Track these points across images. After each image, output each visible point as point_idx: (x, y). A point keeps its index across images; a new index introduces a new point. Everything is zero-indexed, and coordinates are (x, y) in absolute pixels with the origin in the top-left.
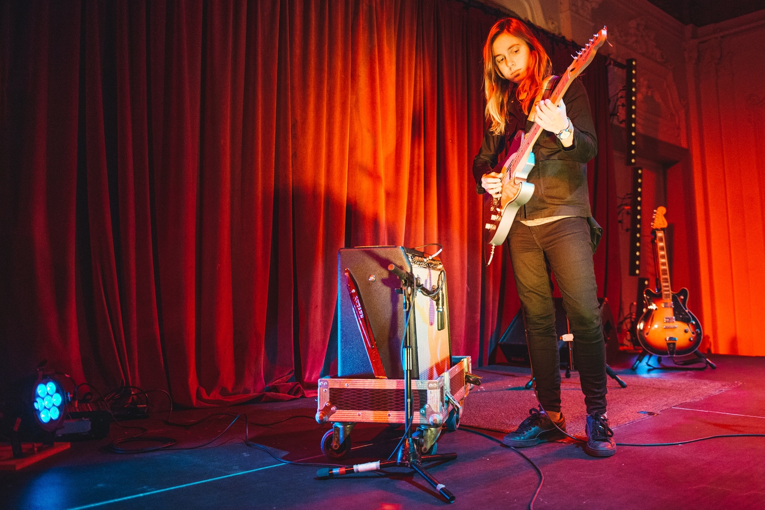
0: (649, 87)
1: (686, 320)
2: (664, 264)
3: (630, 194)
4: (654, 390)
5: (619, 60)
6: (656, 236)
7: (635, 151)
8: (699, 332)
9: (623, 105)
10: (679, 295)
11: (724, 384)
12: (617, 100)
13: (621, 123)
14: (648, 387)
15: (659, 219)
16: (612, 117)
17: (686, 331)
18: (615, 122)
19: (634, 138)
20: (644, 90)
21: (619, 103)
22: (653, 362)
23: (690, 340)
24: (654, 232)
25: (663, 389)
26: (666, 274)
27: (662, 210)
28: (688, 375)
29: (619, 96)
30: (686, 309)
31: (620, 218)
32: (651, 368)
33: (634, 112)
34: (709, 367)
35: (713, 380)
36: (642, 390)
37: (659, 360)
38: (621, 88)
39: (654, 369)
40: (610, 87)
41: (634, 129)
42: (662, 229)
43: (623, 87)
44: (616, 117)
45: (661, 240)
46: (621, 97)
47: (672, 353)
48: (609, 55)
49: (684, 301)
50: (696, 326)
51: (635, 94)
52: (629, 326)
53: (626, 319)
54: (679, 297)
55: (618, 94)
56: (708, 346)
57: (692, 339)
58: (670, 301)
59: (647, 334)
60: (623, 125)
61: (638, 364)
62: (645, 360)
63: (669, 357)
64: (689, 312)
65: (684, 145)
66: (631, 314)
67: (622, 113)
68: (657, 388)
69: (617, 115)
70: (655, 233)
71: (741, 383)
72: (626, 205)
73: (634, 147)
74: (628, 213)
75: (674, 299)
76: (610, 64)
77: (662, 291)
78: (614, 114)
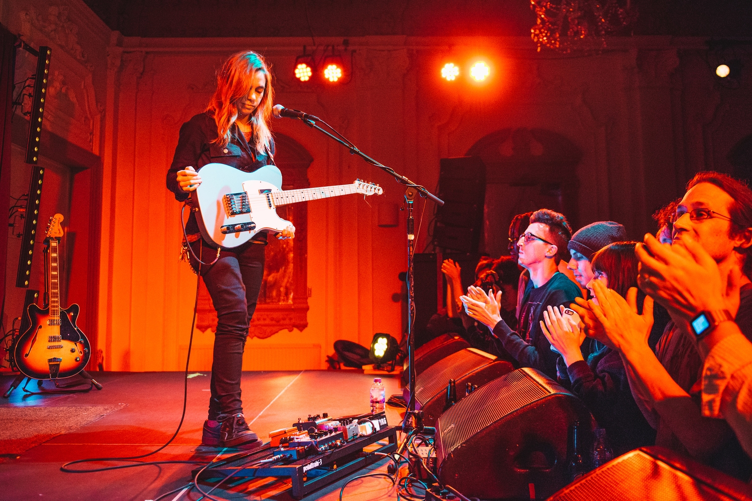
0: (64, 83)
1: (73, 338)
2: (54, 277)
3: (27, 195)
4: (25, 423)
5: (32, 45)
6: (49, 246)
7: (38, 148)
8: (87, 351)
9: (30, 95)
10: (69, 311)
11: (106, 408)
12: (24, 88)
13: (25, 114)
14: (17, 420)
15: (56, 228)
16: (15, 106)
17: (73, 351)
18: (18, 112)
19: (38, 135)
20: (57, 84)
21: (25, 92)
22: (32, 386)
23: (76, 360)
24: (47, 241)
25: (37, 421)
26: (56, 288)
27: (59, 217)
28: (69, 399)
29: (27, 84)
30: (75, 327)
31: (11, 221)
32: (28, 393)
33: (42, 105)
34: (94, 387)
35: (95, 403)
36: (10, 425)
37: (40, 384)
38: (31, 76)
39: (33, 394)
40: (17, 71)
41: (40, 125)
42: (58, 239)
43: (32, 76)
44: (21, 106)
45: (54, 250)
46: (29, 86)
47: (54, 375)
48: (20, 35)
49: (73, 318)
50: (85, 345)
51: (45, 86)
52: (10, 344)
53: (6, 336)
54: (69, 314)
55: (26, 81)
56: (100, 361)
57: (78, 359)
58: (57, 318)
59: (27, 355)
60: (27, 118)
61: (13, 390)
62: (22, 384)
63: (50, 380)
64: (78, 330)
65: (96, 151)
66: (14, 330)
67: (28, 103)
68: (29, 420)
69: (21, 105)
70: (49, 242)
71: (125, 405)
72: (21, 207)
73: (37, 144)
74: (22, 216)
75: (63, 316)
76: (20, 46)
77: (50, 306)
78: (18, 103)
